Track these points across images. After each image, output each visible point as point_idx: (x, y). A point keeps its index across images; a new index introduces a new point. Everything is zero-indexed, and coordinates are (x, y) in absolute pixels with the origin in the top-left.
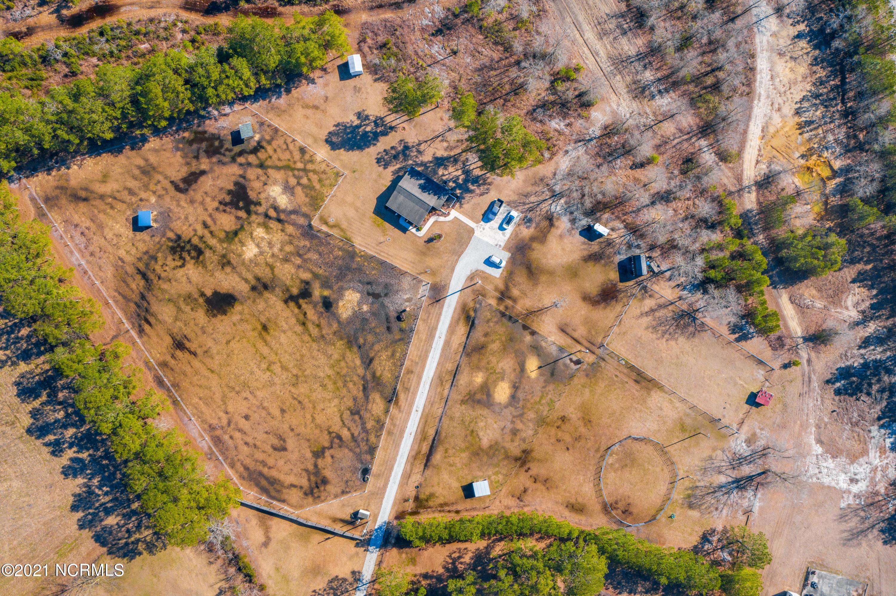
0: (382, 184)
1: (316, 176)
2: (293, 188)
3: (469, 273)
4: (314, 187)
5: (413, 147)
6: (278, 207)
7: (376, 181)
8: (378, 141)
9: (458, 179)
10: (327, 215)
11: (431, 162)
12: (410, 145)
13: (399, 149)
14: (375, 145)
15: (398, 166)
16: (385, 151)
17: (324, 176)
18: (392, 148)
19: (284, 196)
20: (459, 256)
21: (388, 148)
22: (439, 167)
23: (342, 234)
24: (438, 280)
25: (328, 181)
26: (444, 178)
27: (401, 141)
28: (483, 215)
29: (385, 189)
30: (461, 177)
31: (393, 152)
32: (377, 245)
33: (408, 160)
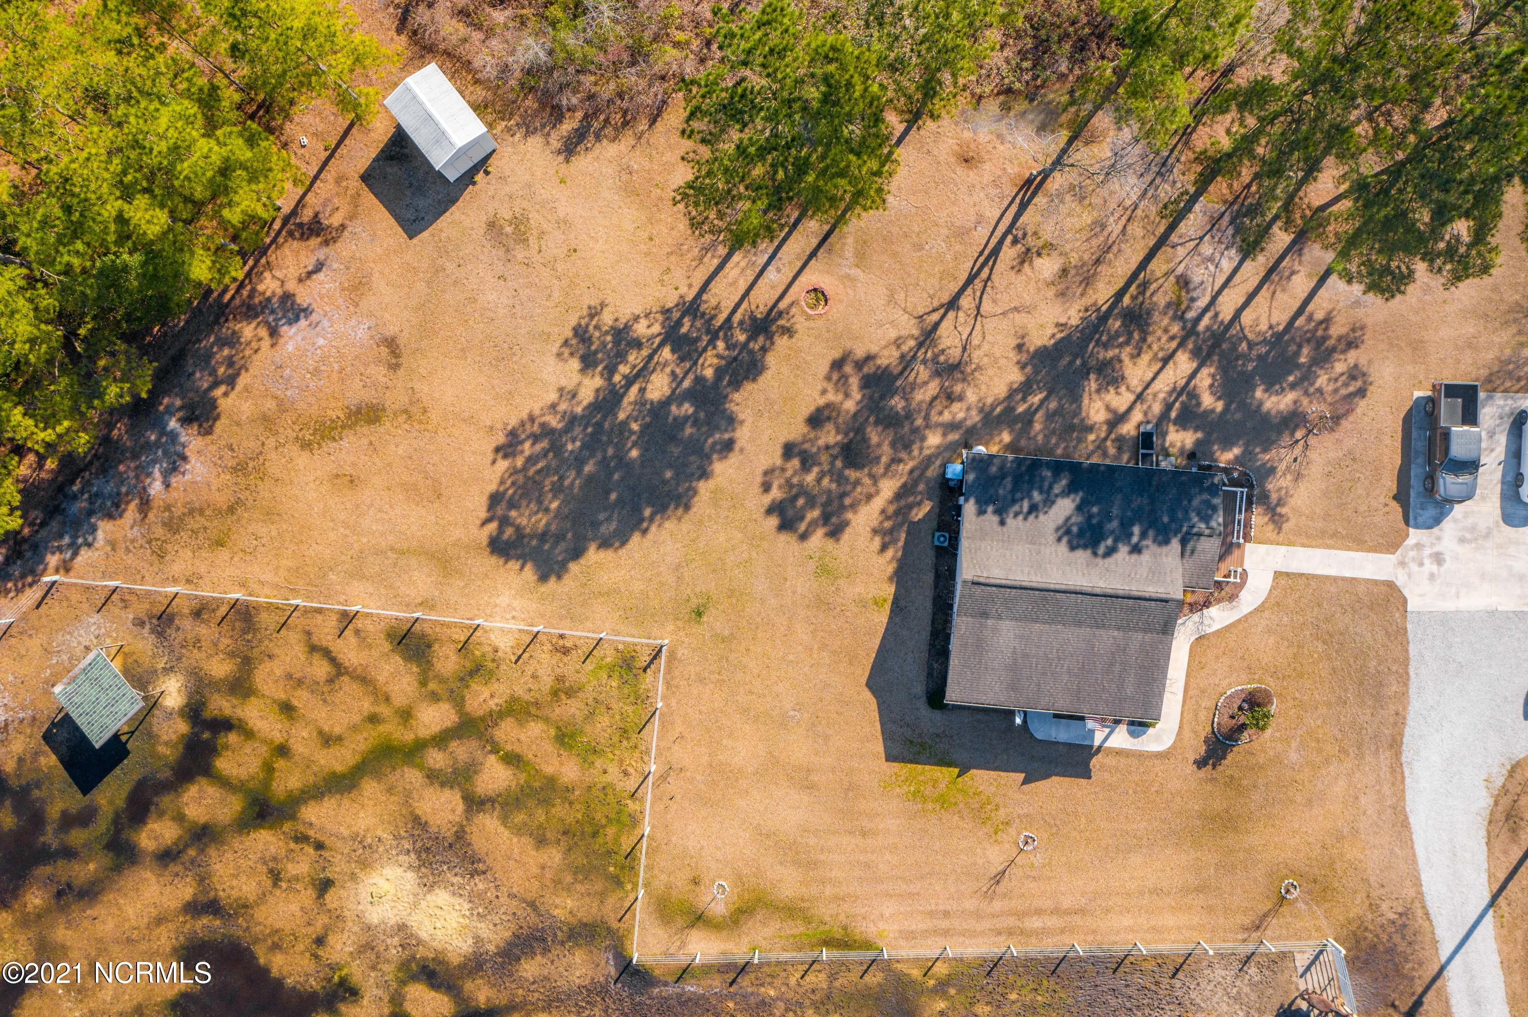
0: (862, 603)
1: (535, 729)
2: (460, 835)
3: (1483, 801)
4: (551, 782)
5: (907, 362)
6: (440, 960)
7: (821, 603)
8: (731, 421)
9: (1194, 396)
10: (681, 880)
11: (1026, 388)
12: (889, 358)
13: (850, 406)
14: (728, 446)
15: (888, 488)
16: (789, 450)
17: (572, 709)
18: (816, 420)
19: (441, 897)
20: (1396, 744)
21: (796, 430)
22: (1076, 397)
23: (797, 928)
24: (1357, 908)
25: (604, 721)
26: (1128, 429)
27: (837, 365)
28: (1401, 497)
29: (881, 618)
30: (1204, 380)
31: (830, 436)
32: (989, 895)
33: (918, 434)
